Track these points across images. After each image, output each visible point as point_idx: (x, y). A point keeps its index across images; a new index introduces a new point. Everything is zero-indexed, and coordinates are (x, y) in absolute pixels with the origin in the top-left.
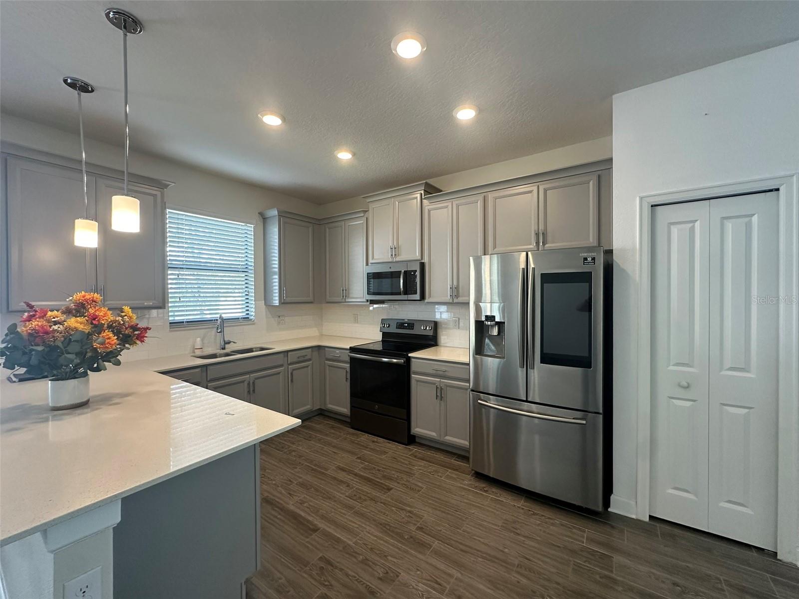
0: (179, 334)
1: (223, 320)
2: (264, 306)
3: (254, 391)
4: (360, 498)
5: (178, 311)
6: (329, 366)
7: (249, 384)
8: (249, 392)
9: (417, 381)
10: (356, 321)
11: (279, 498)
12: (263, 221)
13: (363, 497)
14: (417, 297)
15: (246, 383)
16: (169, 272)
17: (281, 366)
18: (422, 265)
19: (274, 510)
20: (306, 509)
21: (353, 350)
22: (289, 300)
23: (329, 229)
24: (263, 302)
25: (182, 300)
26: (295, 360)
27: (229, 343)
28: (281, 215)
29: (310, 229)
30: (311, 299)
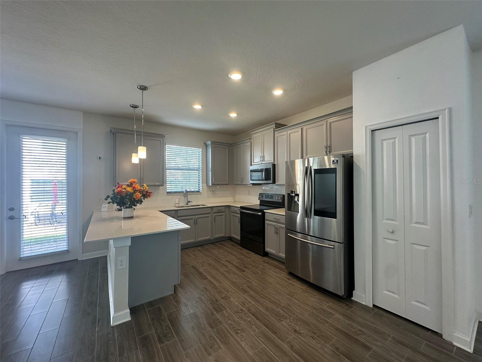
0: (170, 197)
1: (187, 192)
2: (206, 186)
3: (197, 223)
4: (229, 272)
5: (170, 187)
6: (233, 216)
7: (195, 220)
8: (194, 223)
9: (268, 224)
10: (249, 194)
11: (198, 267)
12: (206, 147)
13: (231, 272)
14: (271, 181)
15: (194, 219)
16: (167, 171)
17: (210, 213)
18: (274, 166)
19: (194, 270)
20: (206, 272)
21: (242, 208)
22: (216, 183)
23: (236, 148)
24: (206, 184)
25: (171, 183)
26: (216, 211)
27: (190, 202)
28: (213, 143)
29: (227, 149)
30: (227, 182)
